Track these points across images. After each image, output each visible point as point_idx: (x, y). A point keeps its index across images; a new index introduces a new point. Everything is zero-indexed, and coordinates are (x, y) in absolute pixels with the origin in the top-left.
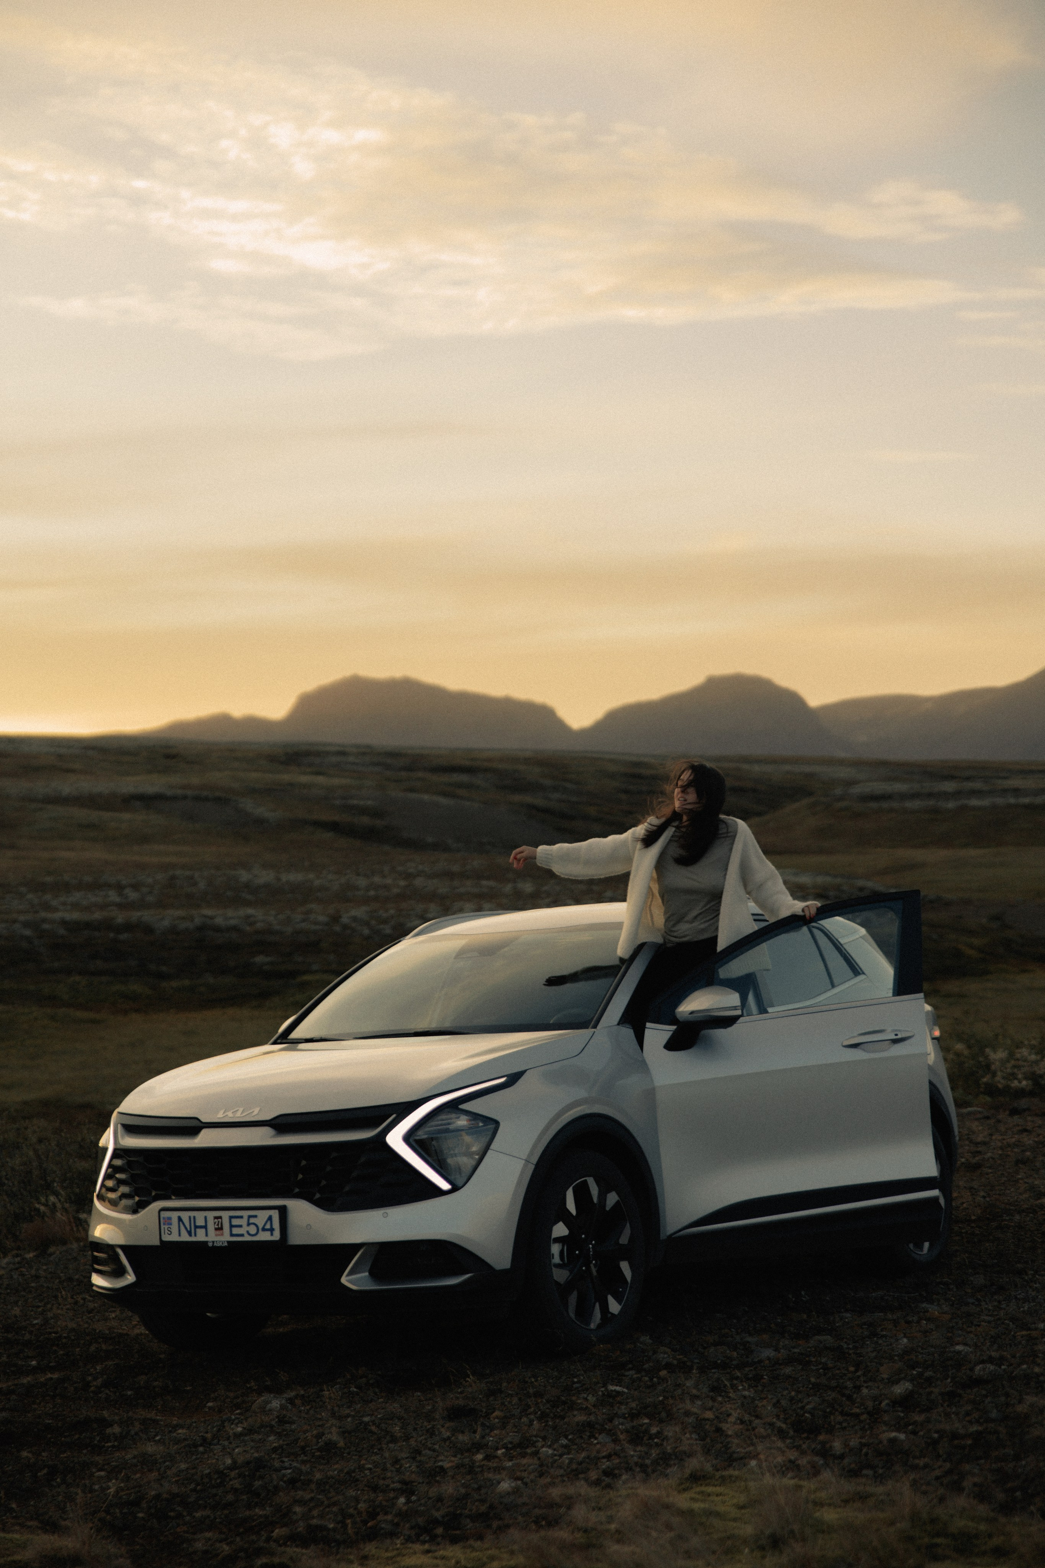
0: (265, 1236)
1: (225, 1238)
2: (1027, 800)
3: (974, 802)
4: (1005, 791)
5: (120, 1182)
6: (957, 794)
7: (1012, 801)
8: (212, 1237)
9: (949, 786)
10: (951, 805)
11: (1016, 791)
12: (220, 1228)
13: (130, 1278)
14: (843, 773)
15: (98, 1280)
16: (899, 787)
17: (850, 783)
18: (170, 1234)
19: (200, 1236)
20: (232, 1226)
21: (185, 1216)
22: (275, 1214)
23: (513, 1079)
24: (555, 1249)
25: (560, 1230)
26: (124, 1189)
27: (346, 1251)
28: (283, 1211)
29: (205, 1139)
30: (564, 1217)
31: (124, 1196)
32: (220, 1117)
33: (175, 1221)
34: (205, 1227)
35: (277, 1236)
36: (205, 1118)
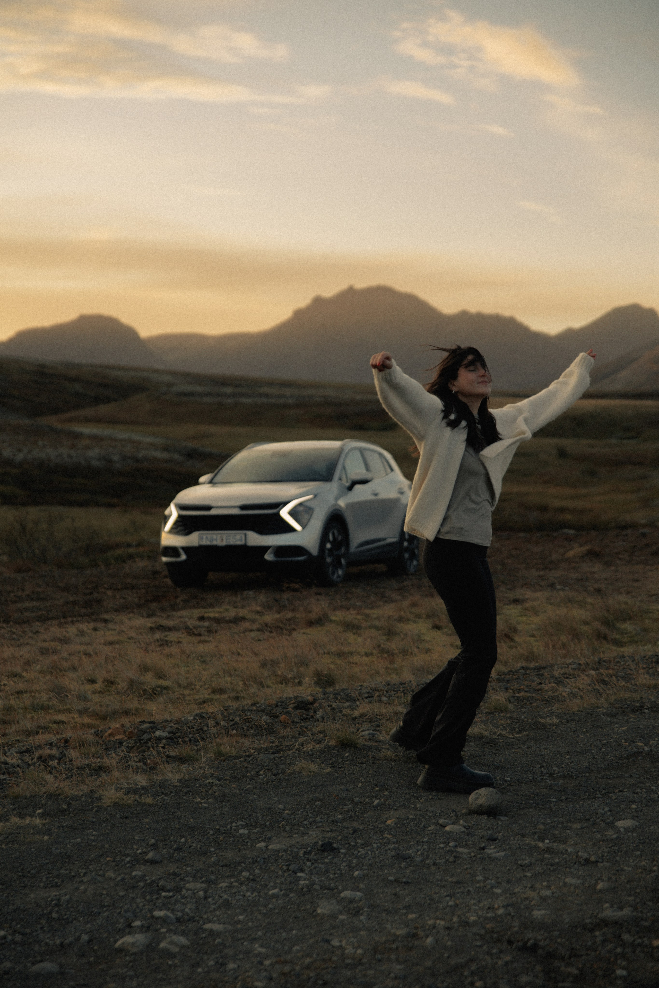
0: (239, 543)
1: (224, 543)
2: (273, 401)
3: (244, 400)
4: (260, 395)
5: (180, 526)
6: (233, 395)
7: (265, 400)
8: (219, 543)
9: (229, 390)
10: (230, 401)
11: (267, 396)
12: (222, 540)
13: (183, 557)
14: (167, 379)
15: (164, 559)
16: (199, 389)
17: (170, 385)
18: (202, 541)
19: (214, 543)
20: (227, 539)
21: (209, 536)
22: (243, 536)
23: (316, 496)
24: (327, 552)
25: (328, 546)
26: (179, 528)
27: (265, 549)
28: (245, 535)
29: (213, 512)
30: (329, 541)
31: (181, 530)
32: (219, 504)
33: (205, 537)
34: (216, 540)
35: (243, 543)
36: (213, 504)
